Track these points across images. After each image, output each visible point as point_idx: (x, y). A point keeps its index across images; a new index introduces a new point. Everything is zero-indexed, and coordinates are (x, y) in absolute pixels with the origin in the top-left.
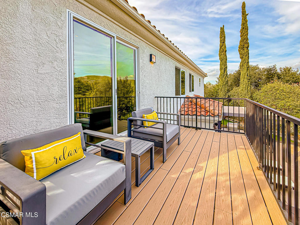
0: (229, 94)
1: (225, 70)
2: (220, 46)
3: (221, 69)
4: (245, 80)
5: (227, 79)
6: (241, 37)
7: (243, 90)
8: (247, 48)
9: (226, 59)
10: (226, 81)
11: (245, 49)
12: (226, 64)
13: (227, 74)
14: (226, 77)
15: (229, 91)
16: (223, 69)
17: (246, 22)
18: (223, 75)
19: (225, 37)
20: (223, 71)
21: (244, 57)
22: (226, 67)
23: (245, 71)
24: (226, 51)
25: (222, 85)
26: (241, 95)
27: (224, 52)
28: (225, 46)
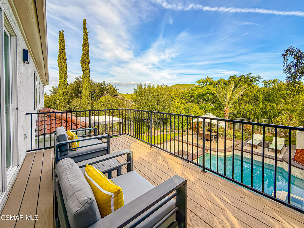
0: (70, 105)
1: (65, 80)
2: (59, 52)
3: (61, 78)
4: (87, 92)
5: (67, 90)
6: (83, 51)
7: (85, 101)
8: (89, 63)
9: (67, 69)
10: (67, 91)
11: (87, 63)
12: (67, 74)
13: (67, 85)
14: (66, 87)
15: (69, 102)
16: (64, 78)
17: (88, 39)
18: (63, 85)
19: (65, 44)
20: (63, 80)
21: (86, 70)
22: (67, 77)
23: (87, 84)
24: (66, 60)
25: (62, 95)
26: (84, 105)
27: (64, 60)
28: (66, 54)
